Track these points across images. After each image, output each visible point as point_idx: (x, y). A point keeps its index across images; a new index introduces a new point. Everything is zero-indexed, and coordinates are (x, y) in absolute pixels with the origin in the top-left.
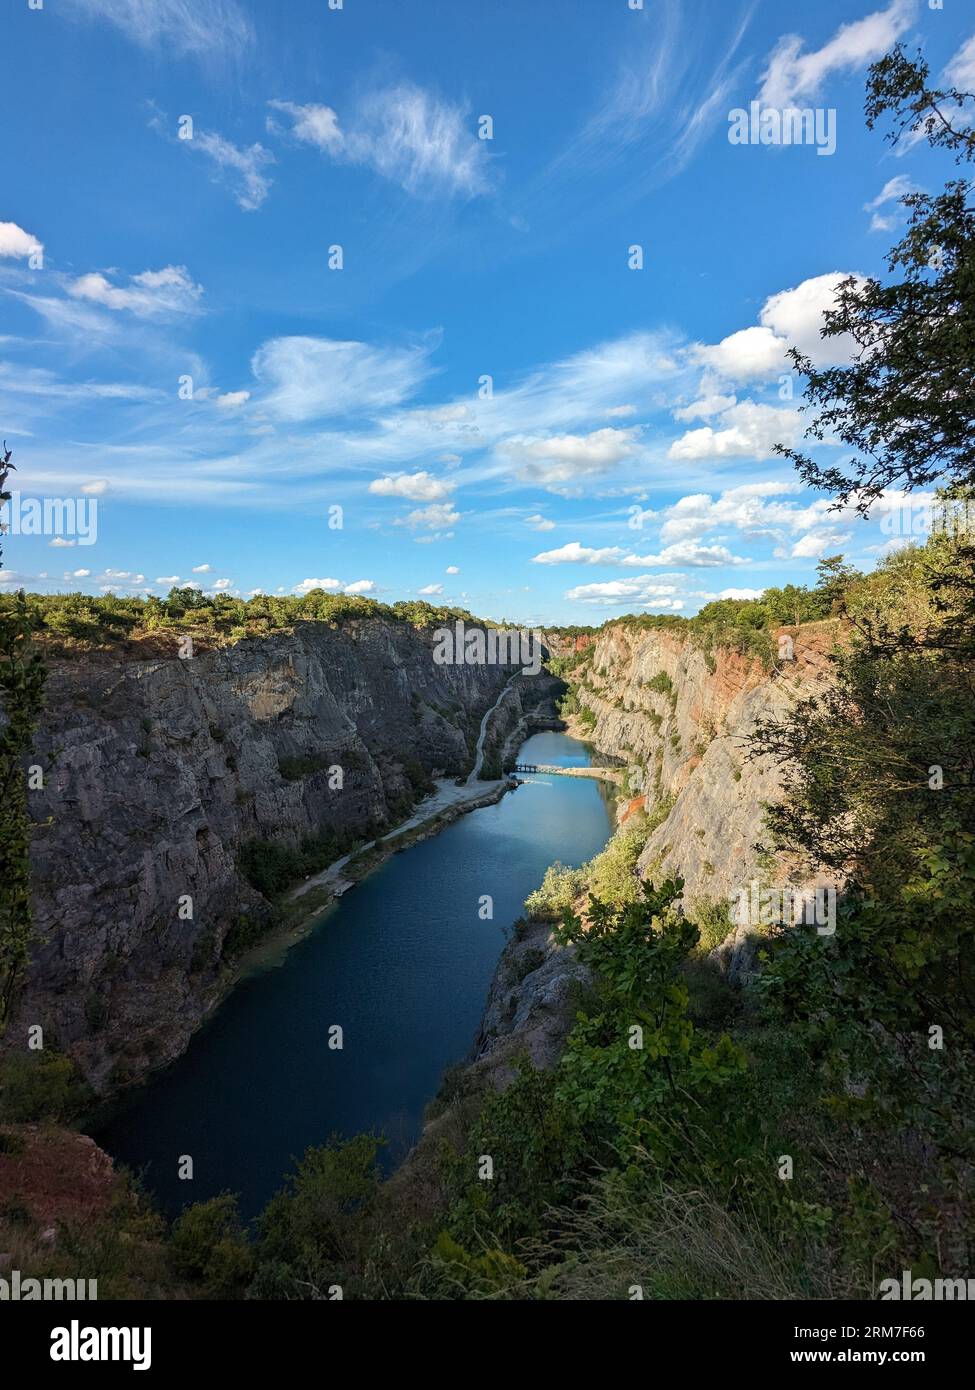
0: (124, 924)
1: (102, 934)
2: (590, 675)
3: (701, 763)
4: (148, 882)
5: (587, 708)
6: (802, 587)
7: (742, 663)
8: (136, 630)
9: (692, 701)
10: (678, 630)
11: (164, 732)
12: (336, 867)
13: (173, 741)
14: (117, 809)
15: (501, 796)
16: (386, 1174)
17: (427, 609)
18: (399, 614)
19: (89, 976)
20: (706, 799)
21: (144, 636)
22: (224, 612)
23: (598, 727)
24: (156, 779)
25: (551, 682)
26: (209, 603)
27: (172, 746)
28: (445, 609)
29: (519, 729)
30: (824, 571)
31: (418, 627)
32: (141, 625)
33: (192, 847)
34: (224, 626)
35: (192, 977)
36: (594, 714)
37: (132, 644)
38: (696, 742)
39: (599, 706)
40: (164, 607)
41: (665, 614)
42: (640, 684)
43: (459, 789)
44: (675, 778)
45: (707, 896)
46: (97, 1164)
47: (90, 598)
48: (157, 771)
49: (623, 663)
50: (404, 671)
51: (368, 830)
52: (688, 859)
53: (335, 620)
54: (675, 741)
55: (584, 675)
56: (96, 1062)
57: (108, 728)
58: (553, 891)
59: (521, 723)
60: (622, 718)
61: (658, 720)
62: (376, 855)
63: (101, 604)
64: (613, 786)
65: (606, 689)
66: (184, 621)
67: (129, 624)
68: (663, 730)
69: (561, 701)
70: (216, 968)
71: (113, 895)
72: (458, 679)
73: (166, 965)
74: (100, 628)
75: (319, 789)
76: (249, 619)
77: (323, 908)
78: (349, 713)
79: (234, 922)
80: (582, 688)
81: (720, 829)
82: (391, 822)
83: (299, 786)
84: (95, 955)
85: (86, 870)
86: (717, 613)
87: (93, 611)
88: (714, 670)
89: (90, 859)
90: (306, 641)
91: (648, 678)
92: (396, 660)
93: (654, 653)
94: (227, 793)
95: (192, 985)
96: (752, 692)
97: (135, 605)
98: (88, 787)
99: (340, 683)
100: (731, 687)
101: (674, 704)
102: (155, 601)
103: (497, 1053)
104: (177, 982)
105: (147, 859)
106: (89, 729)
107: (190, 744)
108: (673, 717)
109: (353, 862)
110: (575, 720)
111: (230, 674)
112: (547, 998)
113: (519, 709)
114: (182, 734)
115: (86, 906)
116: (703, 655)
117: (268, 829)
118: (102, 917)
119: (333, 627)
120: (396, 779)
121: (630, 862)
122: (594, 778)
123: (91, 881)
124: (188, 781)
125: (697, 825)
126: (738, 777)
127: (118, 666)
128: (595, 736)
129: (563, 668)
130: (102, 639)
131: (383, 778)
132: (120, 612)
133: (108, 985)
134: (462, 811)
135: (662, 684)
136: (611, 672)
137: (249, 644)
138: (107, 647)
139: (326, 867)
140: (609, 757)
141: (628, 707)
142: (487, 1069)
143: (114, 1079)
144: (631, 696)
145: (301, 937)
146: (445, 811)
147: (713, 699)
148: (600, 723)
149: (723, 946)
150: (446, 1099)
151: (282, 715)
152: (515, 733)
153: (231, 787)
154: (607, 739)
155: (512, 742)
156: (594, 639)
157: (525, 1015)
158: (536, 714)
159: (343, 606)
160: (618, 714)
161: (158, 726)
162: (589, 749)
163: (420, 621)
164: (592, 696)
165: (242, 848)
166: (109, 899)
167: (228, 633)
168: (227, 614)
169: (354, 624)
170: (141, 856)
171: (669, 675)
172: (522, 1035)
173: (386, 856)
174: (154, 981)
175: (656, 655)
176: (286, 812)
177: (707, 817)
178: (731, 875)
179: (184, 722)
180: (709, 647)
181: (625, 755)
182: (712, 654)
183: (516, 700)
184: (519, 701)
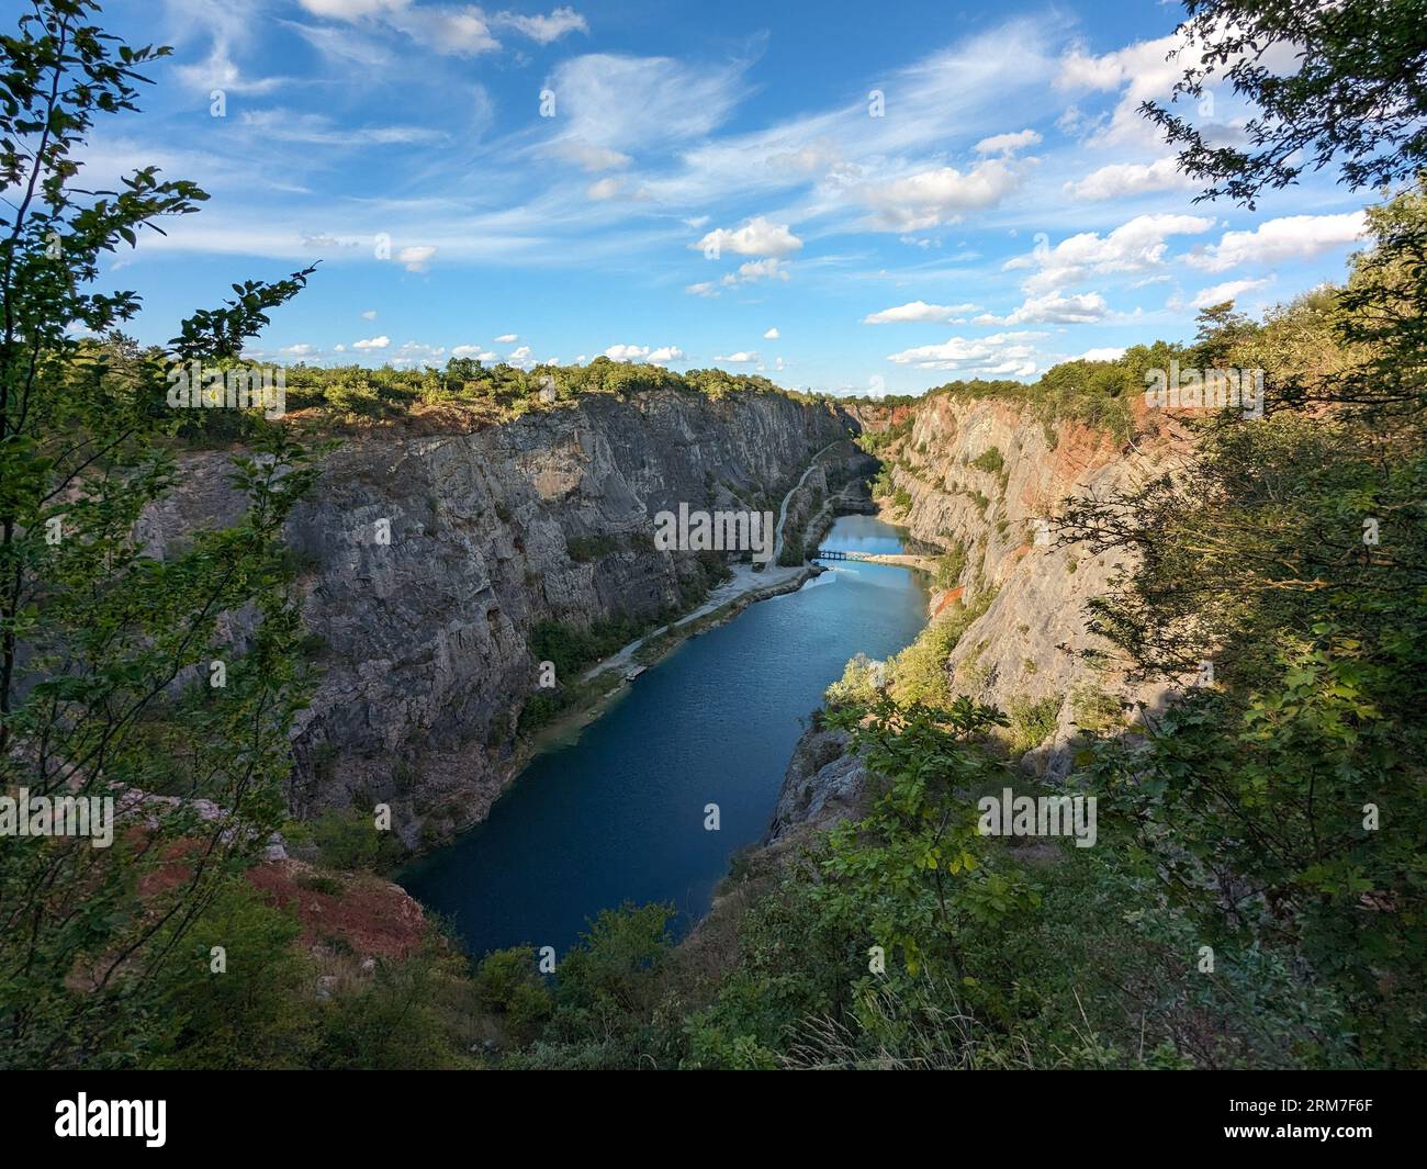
0: (422, 698)
1: (403, 707)
2: (907, 452)
3: (1030, 552)
4: (443, 659)
5: (902, 489)
6: (1176, 343)
7: (1089, 437)
8: (416, 405)
9: (1026, 481)
10: (1015, 399)
11: (450, 511)
12: (628, 651)
13: (459, 521)
14: (409, 587)
15: (801, 583)
16: (678, 937)
17: (722, 377)
18: (692, 384)
19: (394, 745)
20: (1033, 592)
21: (424, 411)
22: (504, 384)
23: (914, 511)
24: (445, 559)
25: (862, 460)
26: (489, 375)
27: (459, 526)
28: (743, 378)
29: (823, 512)
30: (1206, 323)
31: (713, 398)
32: (420, 399)
33: (484, 627)
34: (505, 399)
35: (490, 751)
36: (910, 496)
37: (412, 419)
38: (1027, 528)
39: (914, 486)
40: (443, 380)
41: (1001, 379)
42: (965, 462)
43: (756, 576)
44: (1000, 569)
45: (1027, 697)
46: (411, 911)
47: (369, 371)
48: (445, 551)
49: (948, 438)
50: (696, 449)
51: (660, 615)
52: (1007, 657)
53: (621, 392)
54: (1002, 527)
55: (900, 452)
56: (407, 822)
57: (395, 507)
58: (855, 682)
59: (826, 505)
60: (942, 501)
61: (985, 503)
62: (669, 640)
63: (378, 377)
64: (927, 575)
65: (924, 467)
66: (464, 394)
67: (409, 398)
68: (989, 515)
69: (874, 481)
70: (512, 743)
71: (413, 669)
72: (757, 456)
73: (465, 739)
74: (380, 403)
75: (609, 571)
76: (531, 391)
77: (615, 691)
78: (638, 493)
79: (527, 699)
80: (897, 466)
81: (1047, 625)
82: (683, 607)
83: (589, 568)
84: (399, 725)
85: (384, 646)
86: (1064, 379)
87: (372, 384)
88: (1054, 446)
89: (387, 635)
90: (591, 414)
91: (975, 455)
92: (689, 435)
93: (985, 426)
94: (515, 574)
95: (490, 758)
96: (1099, 471)
97: (413, 379)
98: (380, 566)
99: (629, 462)
100: (1074, 466)
101: (1004, 485)
102: (434, 373)
103: (788, 840)
104: (476, 755)
105: (441, 637)
106: (376, 508)
107: (476, 524)
108: (1002, 500)
109: (645, 646)
110: (887, 503)
111: (514, 452)
112: (843, 790)
113: (825, 488)
114: (467, 514)
115: (388, 680)
116: (1042, 429)
117: (559, 611)
118: (402, 691)
119: (620, 399)
120: (689, 563)
121: (940, 657)
122: (906, 567)
123: (390, 657)
124: (477, 561)
125: (1020, 621)
126: (1073, 568)
127: (401, 443)
128: (910, 520)
129: (876, 444)
130: (383, 415)
131: (676, 562)
132: (399, 386)
133: (412, 754)
134: (759, 597)
135: (992, 462)
136: (932, 449)
137: (532, 419)
138: (388, 423)
139: (618, 650)
140: (925, 544)
141: (949, 488)
142: (776, 854)
143: (424, 838)
144: (953, 475)
145: (593, 718)
146: (741, 598)
147: (1051, 479)
148: (916, 506)
149: (1040, 749)
150: (736, 876)
151: (568, 495)
152: (818, 516)
153: (521, 567)
154: (924, 525)
155: (815, 526)
156: (914, 410)
157: (819, 806)
158: (843, 496)
159: (630, 376)
160: (938, 496)
161: (443, 505)
162: (903, 536)
163: (715, 391)
164: (909, 476)
165: (533, 629)
166: (408, 674)
167: (510, 407)
168: (508, 387)
169: (643, 395)
170: (435, 634)
171: (1001, 451)
172: (815, 825)
173: (680, 642)
174: (455, 752)
175: (987, 429)
176: (576, 595)
177: (1033, 612)
178: (1055, 675)
179: (470, 501)
180: (1051, 419)
181: (943, 542)
182: (1055, 426)
183: (821, 480)
184: (824, 482)
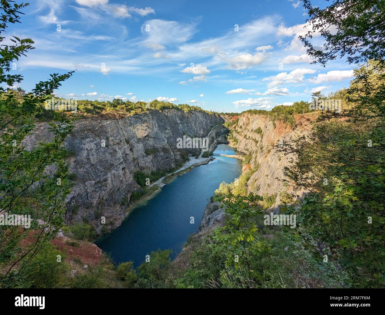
0: (103, 192)
1: (98, 194)
2: (237, 128)
3: (269, 155)
4: (109, 181)
5: (235, 138)
6: (306, 101)
7: (284, 125)
8: (104, 111)
9: (268, 136)
10: (265, 115)
11: (113, 140)
12: (161, 180)
13: (115, 143)
14: (101, 161)
15: (208, 162)
16: (173, 259)
17: (188, 107)
18: (180, 108)
19: (95, 205)
20: (269, 166)
21: (106, 113)
22: (129, 106)
23: (238, 143)
24: (111, 153)
25: (225, 129)
26: (124, 104)
27: (115, 144)
28: (193, 107)
29: (214, 143)
30: (314, 97)
31: (185, 112)
32: (105, 109)
33: (121, 172)
34: (129, 110)
35: (122, 207)
36: (237, 140)
37: (103, 115)
38: (268, 149)
39: (239, 137)
40: (112, 104)
41: (262, 109)
42: (252, 131)
43: (196, 160)
44: (261, 159)
45: (268, 194)
46: (98, 251)
47: (91, 101)
48: (112, 151)
49: (247, 124)
50: (181, 125)
51: (170, 170)
52: (262, 183)
53: (161, 109)
54: (261, 149)
55: (235, 128)
56: (98, 226)
57: (97, 139)
58: (222, 189)
59: (215, 141)
61: (257, 142)
62: (172, 177)
63: (94, 103)
64: (242, 161)
65: (241, 132)
66: (117, 109)
67: (102, 109)
68: (258, 145)
69: (228, 135)
70: (128, 204)
71: (101, 184)
72: (197, 128)
73: (115, 203)
74: (94, 110)
75: (156, 158)
76: (136, 108)
77: (157, 190)
78: (165, 137)
79: (133, 193)
80: (234, 132)
81: (273, 175)
82: (176, 168)
83: (151, 157)
84: (96, 199)
85: (93, 177)
86: (278, 110)
87: (92, 105)
88: (275, 127)
89: (94, 174)
90: (152, 115)
91: (255, 129)
92: (179, 122)
93: (257, 122)
94: (130, 157)
95: (122, 209)
96: (287, 134)
97: (103, 104)
98: (93, 155)
99: (162, 128)
100: (280, 133)
101: (262, 137)
102: (109, 103)
103: (203, 232)
104: (118, 207)
105: (109, 175)
106: (92, 139)
107: (120, 144)
108: (261, 141)
109: (166, 178)
110: (231, 141)
111: (131, 125)
112: (218, 219)
113: (215, 137)
114: (117, 141)
115: (93, 187)
116: (272, 122)
117: (142, 168)
118: (98, 190)
119: (160, 111)
120: (178, 156)
121: (245, 183)
122: (236, 158)
123: (94, 180)
124: (120, 154)
125: (266, 173)
126: (280, 160)
127: (99, 121)
128: (237, 146)
129: (229, 125)
130: (95, 113)
131: (174, 156)
132: (99, 106)
133: (100, 207)
134: (197, 166)
135: (259, 131)
136: (243, 127)
137: (136, 116)
138: (96, 116)
139: (158, 180)
140: (241, 152)
141: (248, 138)
142: (200, 236)
143: (103, 231)
144: (249, 134)
145: (151, 198)
146: (192, 166)
147: (274, 136)
148: (239, 142)
149: (271, 208)
150: (189, 242)
151: (145, 137)
152: (213, 144)
153: (132, 156)
154: (241, 147)
155: (212, 147)
156: (238, 117)
157: (212, 223)
158: (220, 139)
159: (163, 105)
160: (245, 140)
161: (111, 138)
162: (236, 150)
163: (186, 110)
164: (237, 134)
165: (135, 173)
166: (99, 185)
167: (130, 112)
168: (129, 107)
169: (166, 110)
170: (107, 174)
171: (261, 128)
172: (211, 228)
173: (175, 177)
174: (112, 207)
175: (258, 122)
176: (147, 164)
177: (269, 171)
178: (275, 188)
179: (118, 138)
180: (274, 120)
181: (246, 152)
182: (275, 122)
183: (214, 135)
184: (215, 135)
